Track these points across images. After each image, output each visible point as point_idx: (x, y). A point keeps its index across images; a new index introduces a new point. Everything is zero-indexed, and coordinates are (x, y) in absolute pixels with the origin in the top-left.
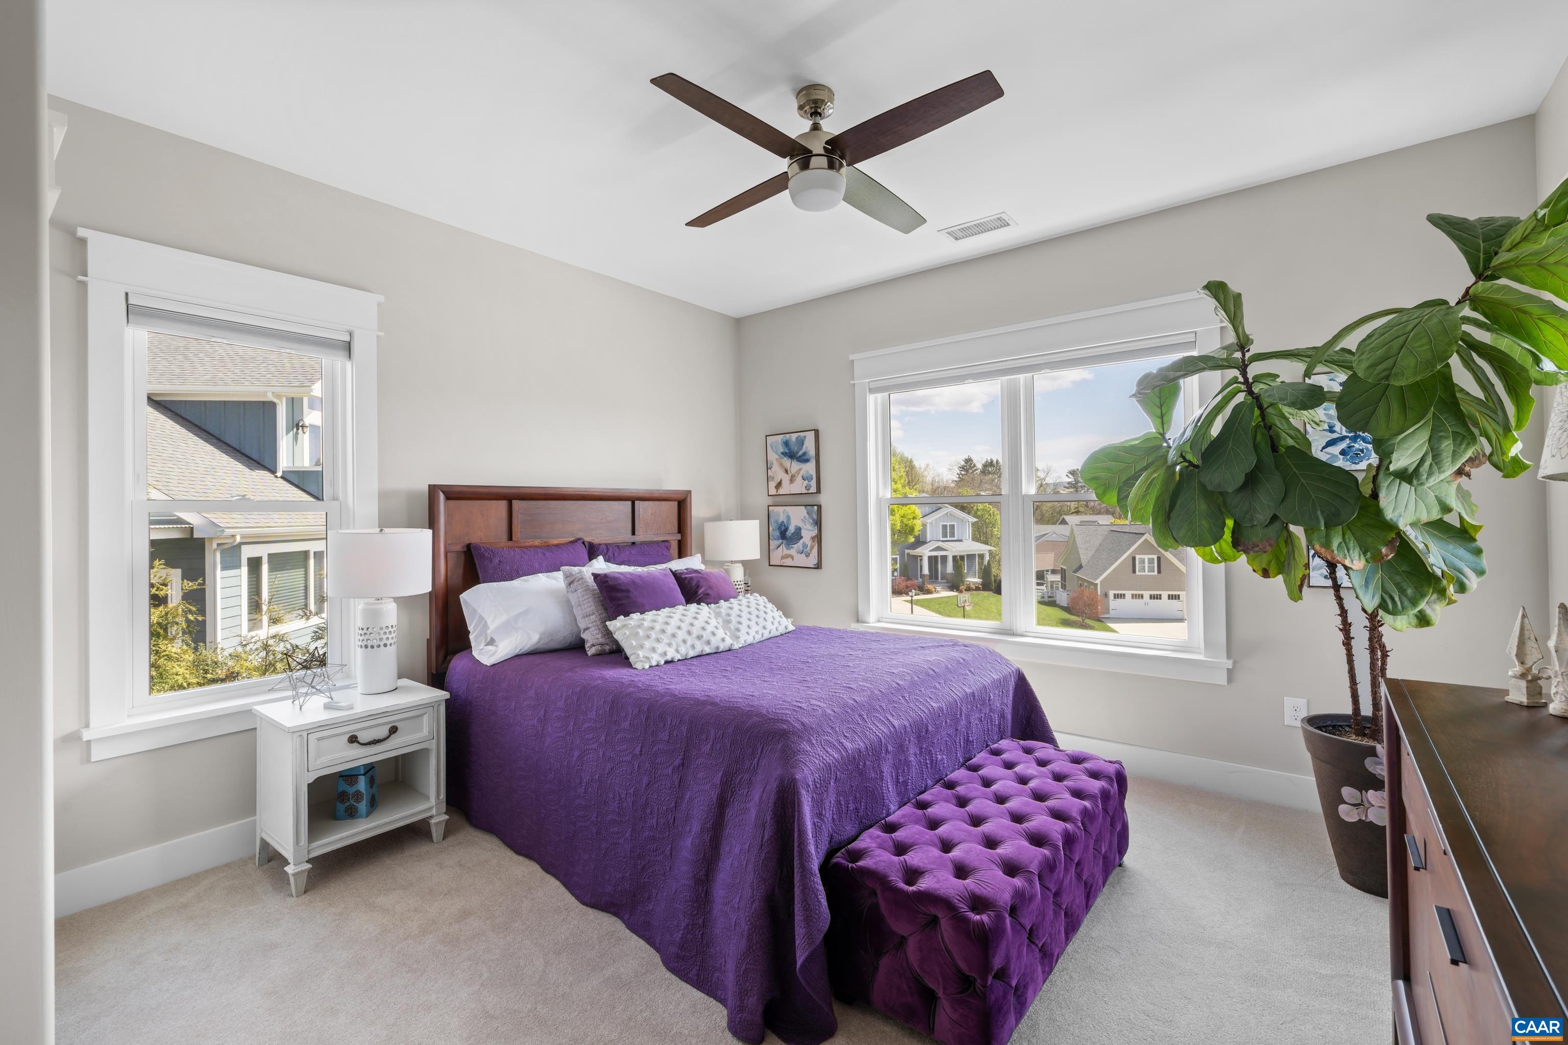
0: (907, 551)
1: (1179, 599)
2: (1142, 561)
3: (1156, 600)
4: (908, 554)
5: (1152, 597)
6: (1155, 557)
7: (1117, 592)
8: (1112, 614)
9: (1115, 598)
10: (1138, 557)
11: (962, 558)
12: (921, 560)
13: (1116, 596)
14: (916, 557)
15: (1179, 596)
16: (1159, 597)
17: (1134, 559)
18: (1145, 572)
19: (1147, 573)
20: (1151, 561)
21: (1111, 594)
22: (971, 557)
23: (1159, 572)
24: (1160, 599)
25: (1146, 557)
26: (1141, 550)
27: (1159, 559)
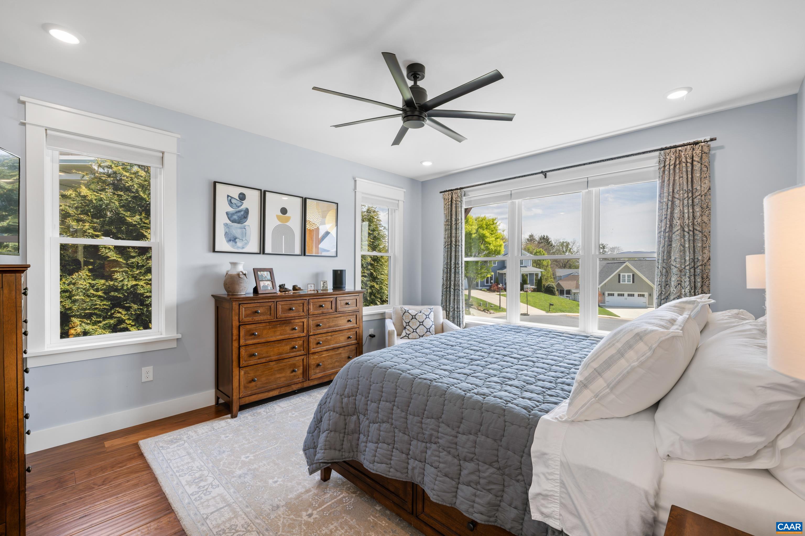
0: (498, 271)
1: (644, 296)
2: (624, 276)
3: (631, 297)
4: (498, 273)
5: (629, 295)
6: (631, 274)
7: (609, 292)
8: (607, 304)
9: (608, 295)
10: (621, 274)
11: (527, 275)
12: (505, 276)
13: (609, 295)
14: (502, 274)
15: (644, 295)
16: (633, 295)
17: (619, 275)
18: (625, 282)
19: (626, 283)
20: (629, 276)
21: (606, 293)
22: (531, 275)
23: (633, 282)
24: (634, 296)
25: (626, 274)
26: (622, 271)
27: (633, 275)
